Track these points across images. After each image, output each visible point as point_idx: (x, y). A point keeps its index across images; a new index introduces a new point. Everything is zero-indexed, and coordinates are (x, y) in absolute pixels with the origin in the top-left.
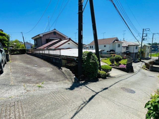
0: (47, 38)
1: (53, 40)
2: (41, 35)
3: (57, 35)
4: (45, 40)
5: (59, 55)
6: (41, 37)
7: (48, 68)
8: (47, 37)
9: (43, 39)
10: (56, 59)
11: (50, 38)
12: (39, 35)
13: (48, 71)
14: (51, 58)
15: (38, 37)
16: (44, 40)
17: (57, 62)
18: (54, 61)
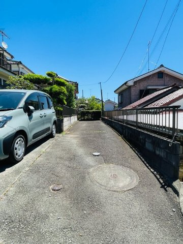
0: (142, 88)
1: (156, 90)
2: (131, 83)
3: (167, 79)
4: (138, 92)
5: (169, 128)
6: (130, 87)
7: (125, 169)
8: (142, 86)
9: (133, 90)
10: (156, 142)
11: (150, 87)
12: (126, 83)
13: (121, 185)
14: (141, 137)
15: (125, 87)
16: (135, 92)
17: (158, 152)
18: (149, 146)
